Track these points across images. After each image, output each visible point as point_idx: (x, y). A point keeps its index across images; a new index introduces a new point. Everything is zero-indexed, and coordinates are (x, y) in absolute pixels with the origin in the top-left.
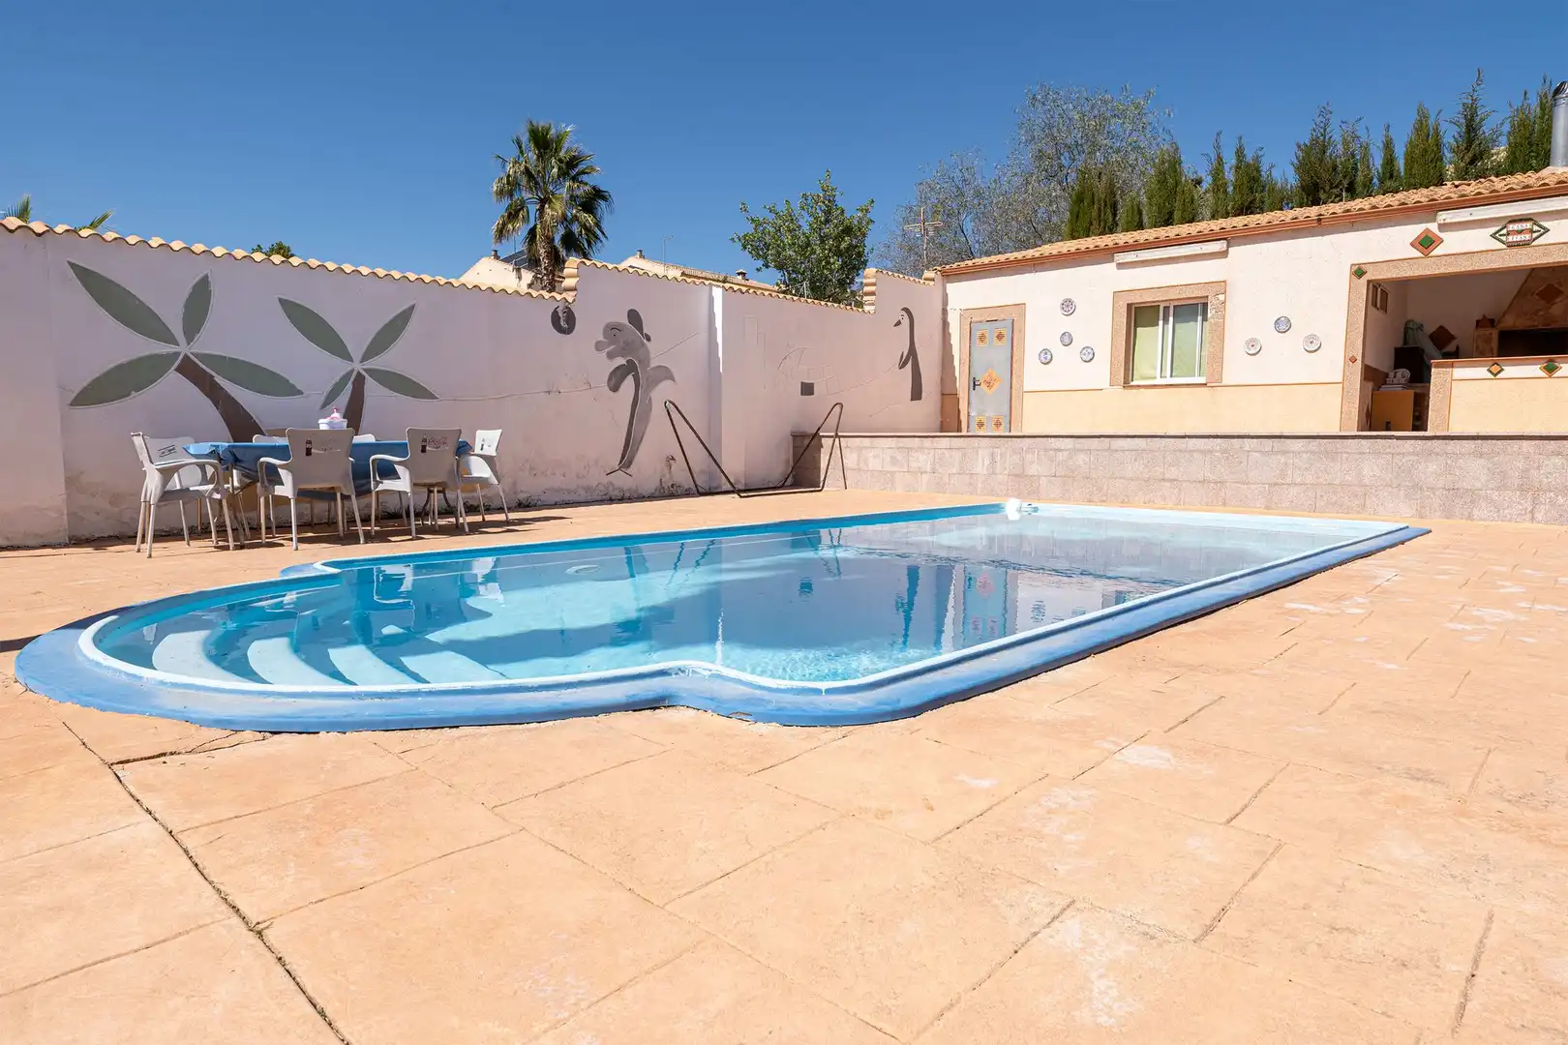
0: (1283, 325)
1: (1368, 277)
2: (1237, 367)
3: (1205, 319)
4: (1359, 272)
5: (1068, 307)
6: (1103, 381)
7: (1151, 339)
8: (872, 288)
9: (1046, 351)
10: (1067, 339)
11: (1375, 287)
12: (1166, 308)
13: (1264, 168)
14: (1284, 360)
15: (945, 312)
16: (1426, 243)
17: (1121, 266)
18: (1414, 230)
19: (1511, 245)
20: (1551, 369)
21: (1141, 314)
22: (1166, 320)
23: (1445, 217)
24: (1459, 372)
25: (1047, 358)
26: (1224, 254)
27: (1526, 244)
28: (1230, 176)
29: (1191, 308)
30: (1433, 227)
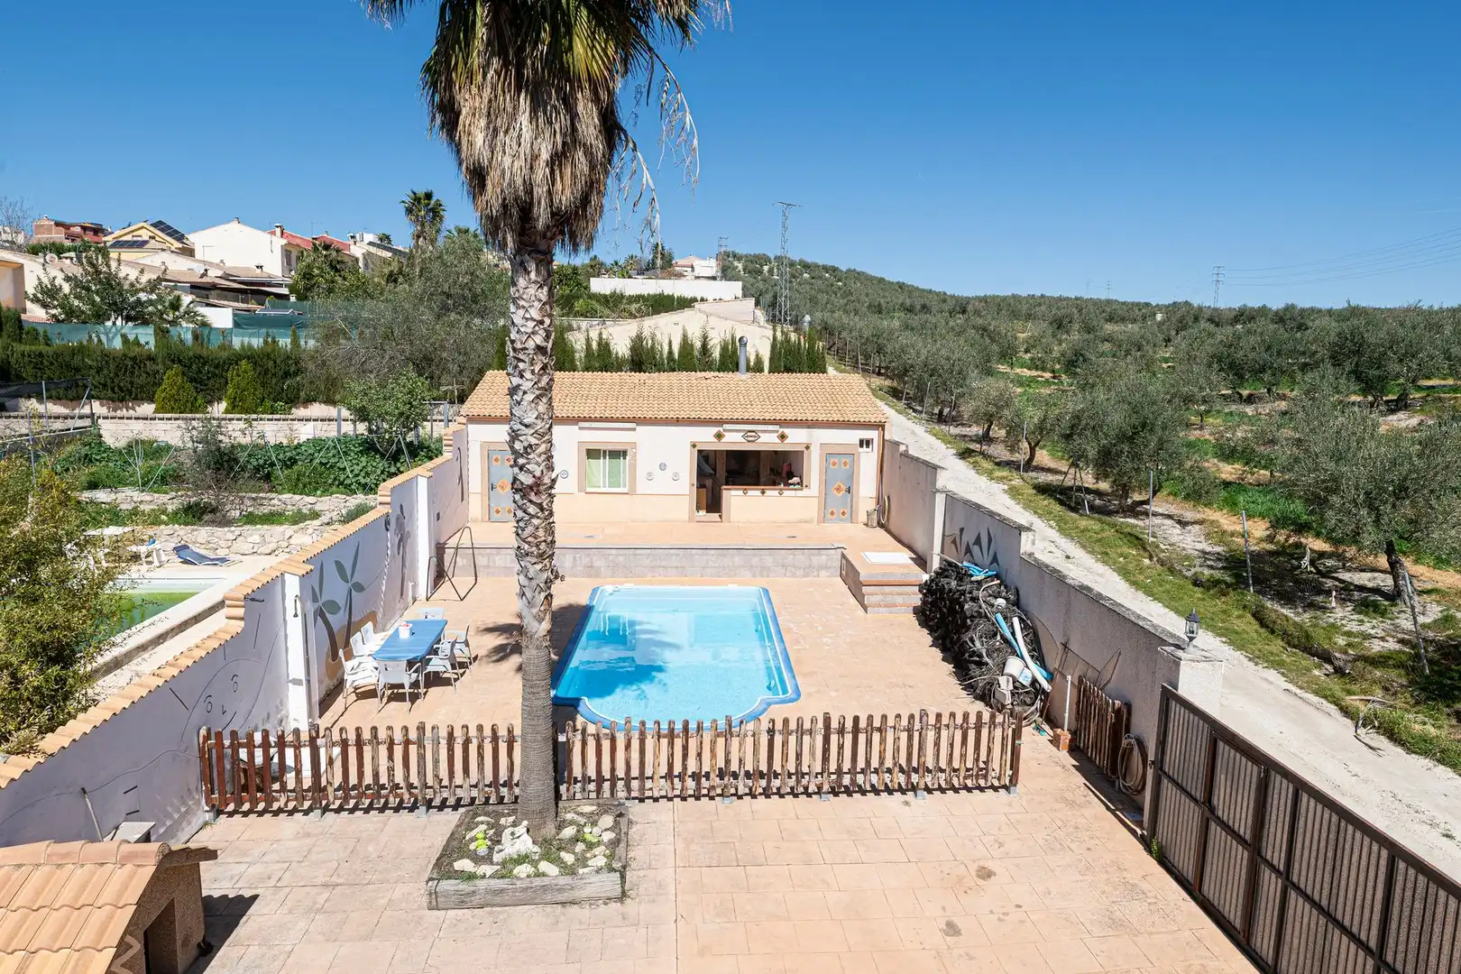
0: (663, 467)
1: (698, 448)
2: (642, 485)
3: (625, 458)
4: (694, 446)
6: (574, 489)
7: (599, 467)
8: (451, 442)
11: (700, 451)
12: (605, 452)
13: (612, 345)
14: (663, 483)
15: (468, 446)
16: (719, 436)
17: (580, 428)
18: (715, 430)
20: (763, 493)
21: (592, 454)
22: (604, 458)
23: (727, 427)
24: (733, 492)
26: (634, 429)
27: (753, 441)
28: (594, 345)
29: (618, 454)
30: (721, 429)
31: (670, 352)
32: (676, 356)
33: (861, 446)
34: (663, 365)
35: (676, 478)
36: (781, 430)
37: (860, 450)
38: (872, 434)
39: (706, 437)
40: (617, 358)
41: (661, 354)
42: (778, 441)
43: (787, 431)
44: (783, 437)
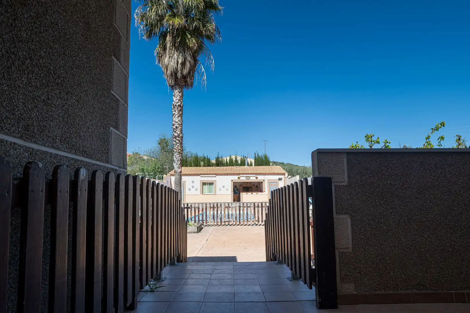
0: (224, 187)
1: (233, 181)
2: (218, 192)
3: (213, 185)
4: (232, 181)
5: (193, 182)
6: (199, 193)
7: (206, 187)
8: (165, 178)
9: (190, 189)
10: (193, 187)
11: (234, 183)
12: (207, 183)
14: (224, 191)
15: (171, 181)
16: (239, 178)
17: (201, 177)
18: (238, 176)
19: (247, 179)
20: (252, 194)
21: (204, 184)
22: (207, 185)
23: (241, 175)
24: (243, 194)
25: (190, 190)
26: (216, 177)
29: (211, 184)
30: (239, 176)
31: (227, 162)
32: (228, 162)
33: (279, 180)
34: (225, 164)
35: (227, 190)
36: (256, 176)
37: (279, 181)
38: (282, 177)
39: (235, 178)
40: (212, 163)
41: (224, 162)
42: (255, 179)
43: (258, 176)
44: (257, 178)
